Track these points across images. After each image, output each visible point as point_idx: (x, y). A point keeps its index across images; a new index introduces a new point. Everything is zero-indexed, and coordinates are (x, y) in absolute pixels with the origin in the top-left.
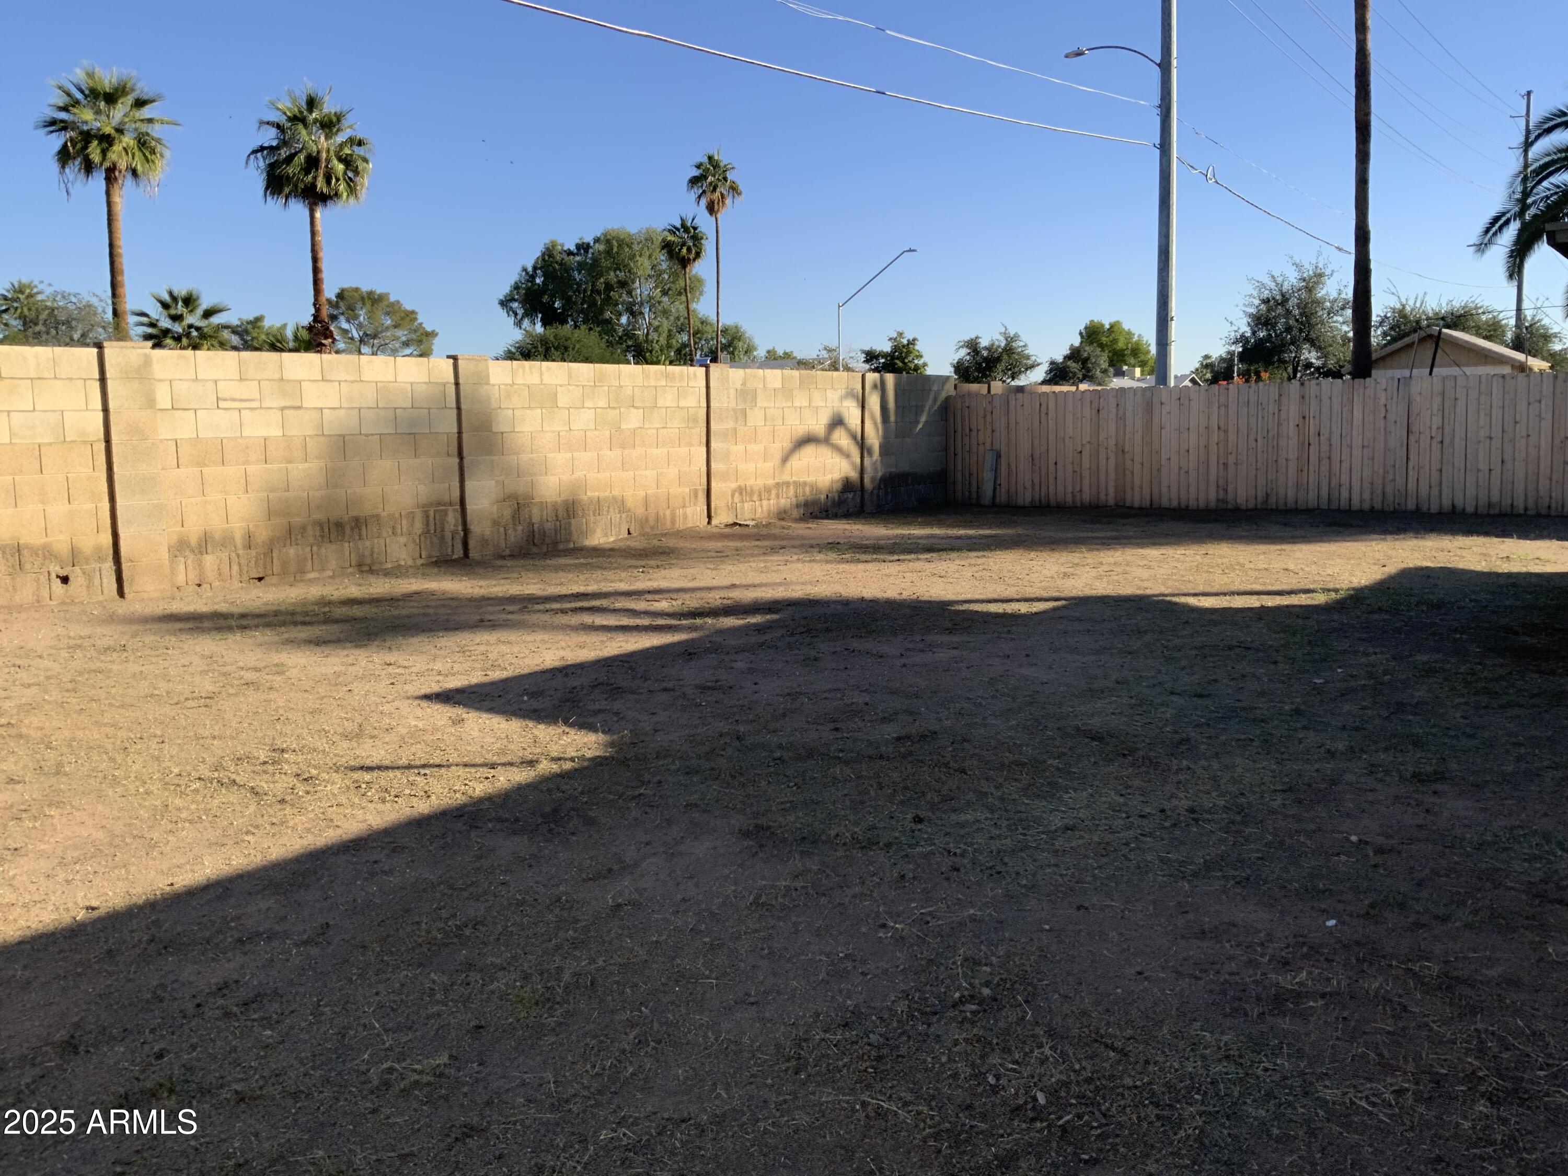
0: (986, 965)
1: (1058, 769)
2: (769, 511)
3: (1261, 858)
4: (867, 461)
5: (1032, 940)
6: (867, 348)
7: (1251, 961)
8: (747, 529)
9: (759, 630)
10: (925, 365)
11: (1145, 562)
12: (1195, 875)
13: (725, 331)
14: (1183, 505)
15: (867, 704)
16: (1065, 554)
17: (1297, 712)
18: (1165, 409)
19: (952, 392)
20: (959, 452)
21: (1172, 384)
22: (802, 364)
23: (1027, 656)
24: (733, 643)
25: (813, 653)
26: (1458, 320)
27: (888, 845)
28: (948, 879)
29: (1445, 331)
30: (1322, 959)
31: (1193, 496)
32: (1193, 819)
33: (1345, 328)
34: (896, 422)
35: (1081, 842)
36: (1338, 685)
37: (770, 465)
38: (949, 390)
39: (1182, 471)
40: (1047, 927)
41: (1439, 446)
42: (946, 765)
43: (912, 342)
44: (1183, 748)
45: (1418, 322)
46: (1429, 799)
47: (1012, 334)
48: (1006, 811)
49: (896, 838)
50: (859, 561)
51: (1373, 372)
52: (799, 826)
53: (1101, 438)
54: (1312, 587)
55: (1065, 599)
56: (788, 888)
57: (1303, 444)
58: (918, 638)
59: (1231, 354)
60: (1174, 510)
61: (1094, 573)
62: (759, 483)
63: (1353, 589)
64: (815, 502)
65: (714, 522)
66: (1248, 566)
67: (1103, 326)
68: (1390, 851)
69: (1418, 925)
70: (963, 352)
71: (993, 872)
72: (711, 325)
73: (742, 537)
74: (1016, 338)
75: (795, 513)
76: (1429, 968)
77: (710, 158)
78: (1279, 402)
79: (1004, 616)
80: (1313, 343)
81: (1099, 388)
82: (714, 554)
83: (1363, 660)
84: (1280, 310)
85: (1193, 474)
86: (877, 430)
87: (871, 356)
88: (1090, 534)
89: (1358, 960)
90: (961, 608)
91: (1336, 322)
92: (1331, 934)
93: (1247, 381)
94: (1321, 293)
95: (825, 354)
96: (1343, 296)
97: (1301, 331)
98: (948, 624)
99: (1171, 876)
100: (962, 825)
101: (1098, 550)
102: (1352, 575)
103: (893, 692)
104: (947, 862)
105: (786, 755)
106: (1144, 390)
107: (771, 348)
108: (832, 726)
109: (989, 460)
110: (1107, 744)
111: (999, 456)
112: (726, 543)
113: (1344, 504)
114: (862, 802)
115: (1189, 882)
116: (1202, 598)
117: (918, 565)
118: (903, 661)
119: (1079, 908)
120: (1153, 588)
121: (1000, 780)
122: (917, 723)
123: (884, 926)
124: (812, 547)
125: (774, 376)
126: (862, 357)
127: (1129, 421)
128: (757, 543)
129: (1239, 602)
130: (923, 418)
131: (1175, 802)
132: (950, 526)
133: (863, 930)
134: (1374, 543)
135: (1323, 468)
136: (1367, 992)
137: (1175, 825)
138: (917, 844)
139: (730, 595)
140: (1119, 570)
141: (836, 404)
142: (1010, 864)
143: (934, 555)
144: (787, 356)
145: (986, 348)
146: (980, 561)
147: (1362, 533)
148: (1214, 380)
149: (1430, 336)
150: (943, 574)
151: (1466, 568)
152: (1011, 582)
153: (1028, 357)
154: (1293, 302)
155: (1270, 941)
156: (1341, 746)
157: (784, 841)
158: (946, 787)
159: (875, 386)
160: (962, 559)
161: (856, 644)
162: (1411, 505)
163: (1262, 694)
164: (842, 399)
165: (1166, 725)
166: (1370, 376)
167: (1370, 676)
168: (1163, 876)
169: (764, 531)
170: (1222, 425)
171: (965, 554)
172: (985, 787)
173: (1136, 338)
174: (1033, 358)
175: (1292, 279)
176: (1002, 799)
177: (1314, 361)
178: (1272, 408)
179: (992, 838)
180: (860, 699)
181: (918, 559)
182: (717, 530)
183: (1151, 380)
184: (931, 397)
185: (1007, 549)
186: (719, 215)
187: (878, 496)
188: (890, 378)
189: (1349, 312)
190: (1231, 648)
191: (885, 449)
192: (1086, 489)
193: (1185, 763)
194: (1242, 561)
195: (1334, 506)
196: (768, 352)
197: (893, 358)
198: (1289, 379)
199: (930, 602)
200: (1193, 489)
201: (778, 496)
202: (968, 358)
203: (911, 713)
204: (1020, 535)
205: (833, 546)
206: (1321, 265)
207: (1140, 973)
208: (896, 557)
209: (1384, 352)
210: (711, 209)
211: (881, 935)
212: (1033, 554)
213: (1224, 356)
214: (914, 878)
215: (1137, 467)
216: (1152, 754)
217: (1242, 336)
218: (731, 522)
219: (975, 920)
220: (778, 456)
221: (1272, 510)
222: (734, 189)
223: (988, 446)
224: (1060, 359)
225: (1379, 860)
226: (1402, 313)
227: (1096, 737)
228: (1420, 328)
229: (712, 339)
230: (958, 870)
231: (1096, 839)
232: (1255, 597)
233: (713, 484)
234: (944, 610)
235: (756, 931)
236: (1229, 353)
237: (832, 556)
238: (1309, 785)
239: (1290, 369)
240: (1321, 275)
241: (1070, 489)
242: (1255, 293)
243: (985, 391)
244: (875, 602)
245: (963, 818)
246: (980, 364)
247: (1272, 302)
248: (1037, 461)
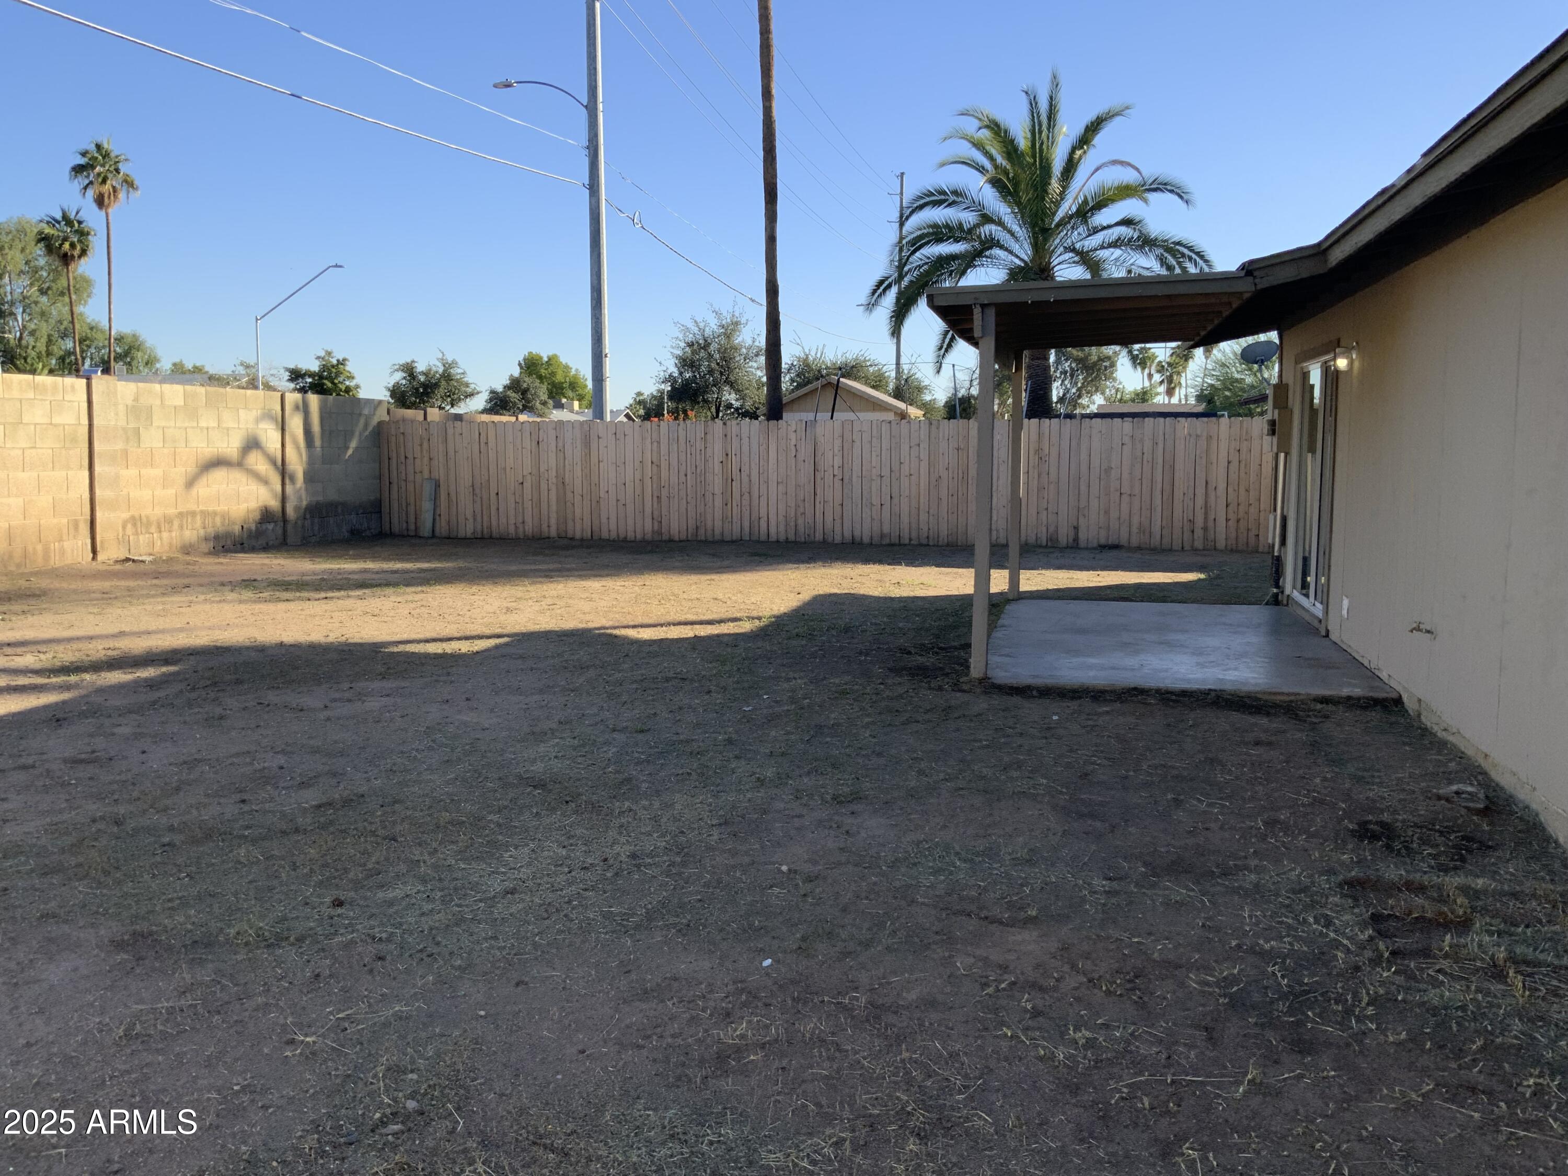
0: (412, 1071)
1: (499, 825)
2: (171, 545)
3: (700, 900)
4: (289, 488)
5: (465, 1031)
6: (292, 366)
7: (693, 1018)
8: (142, 566)
9: (151, 687)
10: (357, 387)
11: (587, 595)
12: (637, 927)
13: (120, 339)
14: (622, 536)
15: (281, 768)
16: (507, 588)
17: (730, 741)
18: (603, 443)
19: (386, 418)
20: (395, 480)
21: (609, 419)
22: (214, 380)
23: (468, 699)
24: (118, 703)
25: (218, 711)
26: (851, 370)
27: (300, 940)
28: (371, 971)
29: (841, 379)
30: (760, 1004)
31: (630, 528)
32: (635, 865)
33: (759, 373)
34: (322, 447)
35: (521, 906)
36: (765, 711)
37: (171, 492)
38: (381, 415)
39: (620, 504)
40: (482, 1013)
41: (840, 482)
42: (373, 833)
43: (342, 363)
44: (624, 789)
45: (819, 371)
46: (849, 820)
47: (450, 360)
48: (440, 880)
49: (311, 929)
50: (279, 600)
51: (784, 415)
52: (189, 927)
53: (542, 470)
54: (738, 615)
55: (508, 636)
56: (171, 1011)
57: (727, 480)
58: (346, 686)
59: (662, 392)
60: (614, 541)
61: (536, 607)
62: (158, 512)
63: (774, 617)
64: (228, 535)
65: (100, 557)
66: (682, 596)
67: (541, 358)
68: (817, 877)
69: (846, 954)
70: (399, 377)
71: (424, 955)
72: (102, 332)
73: (135, 575)
74: (453, 364)
75: (205, 547)
76: (857, 999)
77: (99, 147)
78: (705, 439)
79: (443, 656)
80: (732, 385)
81: (539, 420)
82: (99, 596)
83: (786, 685)
84: (703, 354)
85: (630, 507)
86: (301, 455)
87: (296, 375)
88: (533, 567)
89: (793, 999)
90: (395, 649)
91: (751, 367)
92: (767, 974)
93: (676, 419)
94: (737, 340)
95: (241, 370)
96: (757, 344)
97: (721, 374)
98: (380, 668)
99: (613, 932)
100: (391, 903)
101: (541, 582)
102: (772, 602)
103: (315, 751)
104: (371, 949)
105: (178, 839)
106: (582, 424)
107: (177, 360)
108: (238, 797)
109: (428, 489)
110: (550, 791)
111: (437, 485)
112: (116, 582)
113: (763, 537)
114: (271, 889)
115: (631, 936)
116: (640, 630)
117: (349, 603)
118: (327, 713)
119: (517, 984)
120: (595, 621)
121: (434, 845)
122: (342, 787)
123: (292, 1042)
124: (223, 584)
125: (175, 393)
126: (286, 375)
127: (569, 453)
128: (155, 582)
129: (674, 633)
130: (353, 444)
131: (617, 848)
132: (388, 559)
133: (266, 1051)
134: (789, 572)
135: (744, 502)
136: (804, 1036)
137: (617, 874)
138: (336, 933)
139: (117, 645)
140: (561, 603)
141: (251, 426)
142: (444, 943)
143: (366, 591)
144: (197, 370)
145: (423, 373)
146: (418, 597)
147: (779, 563)
148: (647, 417)
149: (830, 384)
150: (377, 612)
151: (866, 593)
152: (450, 618)
153: (467, 385)
154: (713, 347)
155: (711, 992)
156: (770, 773)
157: (170, 949)
158: (374, 859)
159: (297, 408)
160: (398, 595)
161: (272, 697)
162: (819, 537)
163: (698, 725)
164: (258, 420)
165: (608, 766)
166: (781, 418)
167: (793, 700)
168: (606, 933)
169: (164, 568)
170: (654, 460)
171: (403, 589)
172: (416, 854)
173: (573, 372)
174: (472, 386)
175: (712, 326)
176: (435, 867)
177: (733, 402)
178: (700, 445)
179: (423, 914)
180: (273, 762)
181: (349, 597)
182: (105, 567)
183: (588, 414)
184: (362, 421)
185: (448, 583)
186: (110, 210)
187: (303, 526)
188: (314, 399)
189: (762, 359)
190: (667, 680)
191: (310, 477)
192: (529, 520)
193: (627, 804)
194: (676, 592)
195: (755, 538)
196: (175, 365)
197: (321, 377)
198: (713, 418)
199: (361, 645)
200: (630, 522)
201: (181, 527)
202: (404, 382)
203: (335, 775)
204: (460, 569)
205: (249, 583)
206: (737, 314)
207: (583, 1052)
208: (323, 595)
209: (794, 395)
210: (100, 201)
211: (288, 1053)
212: (474, 589)
213: (655, 393)
214: (331, 976)
215: (578, 499)
216: (595, 798)
217: (670, 376)
218: (122, 557)
219: (401, 1018)
220: (181, 481)
221: (701, 541)
222: (129, 184)
223: (426, 475)
224: (500, 389)
225: (809, 887)
226: (805, 362)
227: (540, 784)
228: (822, 376)
229: (104, 347)
230: (381, 958)
231: (537, 900)
232: (689, 627)
233: (99, 515)
234: (377, 652)
235: (128, 1072)
236: (659, 391)
237: (248, 594)
238: (743, 817)
239: (713, 409)
240: (737, 323)
241: (512, 521)
242: (681, 336)
243: (421, 418)
244: (296, 646)
245: (391, 895)
246: (417, 389)
247: (695, 347)
248: (478, 491)
